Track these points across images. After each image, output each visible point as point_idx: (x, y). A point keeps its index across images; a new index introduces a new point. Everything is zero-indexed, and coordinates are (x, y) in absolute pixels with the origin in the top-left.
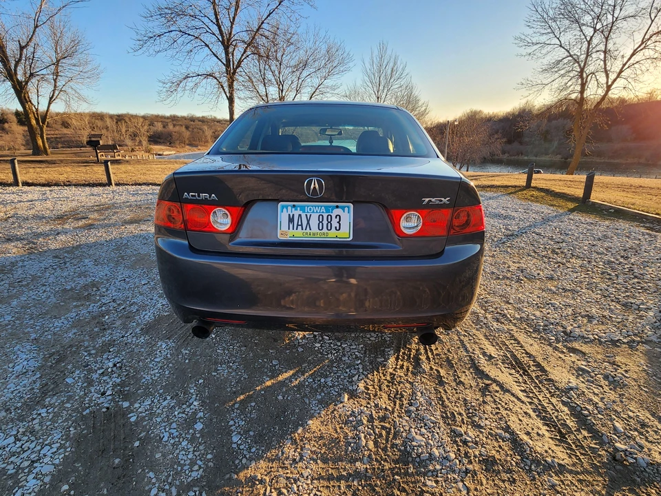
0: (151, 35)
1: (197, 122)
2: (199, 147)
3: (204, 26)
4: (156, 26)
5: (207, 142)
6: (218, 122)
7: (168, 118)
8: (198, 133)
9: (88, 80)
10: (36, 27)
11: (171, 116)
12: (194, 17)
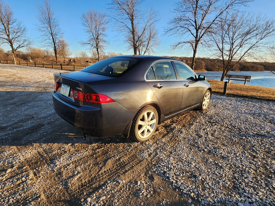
0: (170, 29)
1: (200, 60)
2: (198, 70)
3: (190, 23)
4: (172, 26)
5: (202, 68)
6: (209, 60)
7: (189, 58)
8: (199, 64)
9: (157, 46)
10: (144, 30)
11: (190, 57)
12: (187, 20)
